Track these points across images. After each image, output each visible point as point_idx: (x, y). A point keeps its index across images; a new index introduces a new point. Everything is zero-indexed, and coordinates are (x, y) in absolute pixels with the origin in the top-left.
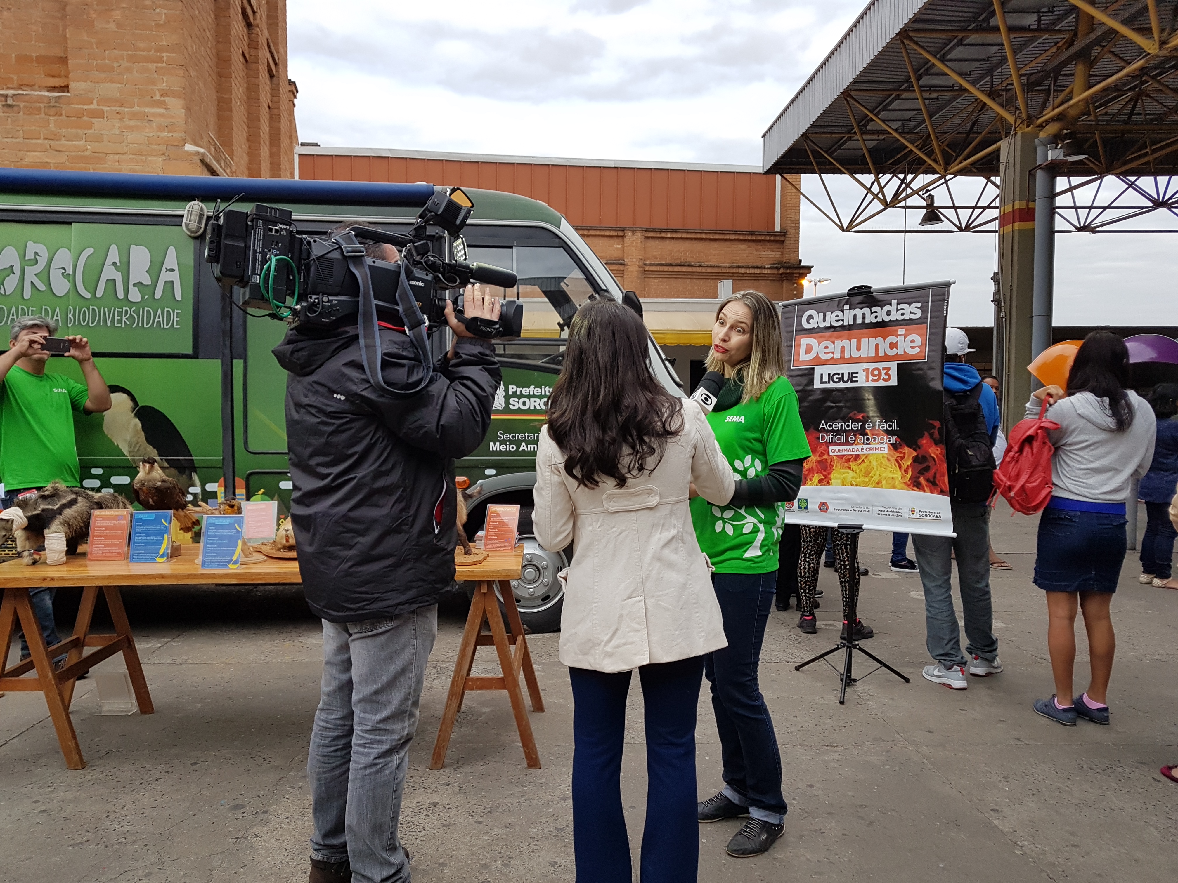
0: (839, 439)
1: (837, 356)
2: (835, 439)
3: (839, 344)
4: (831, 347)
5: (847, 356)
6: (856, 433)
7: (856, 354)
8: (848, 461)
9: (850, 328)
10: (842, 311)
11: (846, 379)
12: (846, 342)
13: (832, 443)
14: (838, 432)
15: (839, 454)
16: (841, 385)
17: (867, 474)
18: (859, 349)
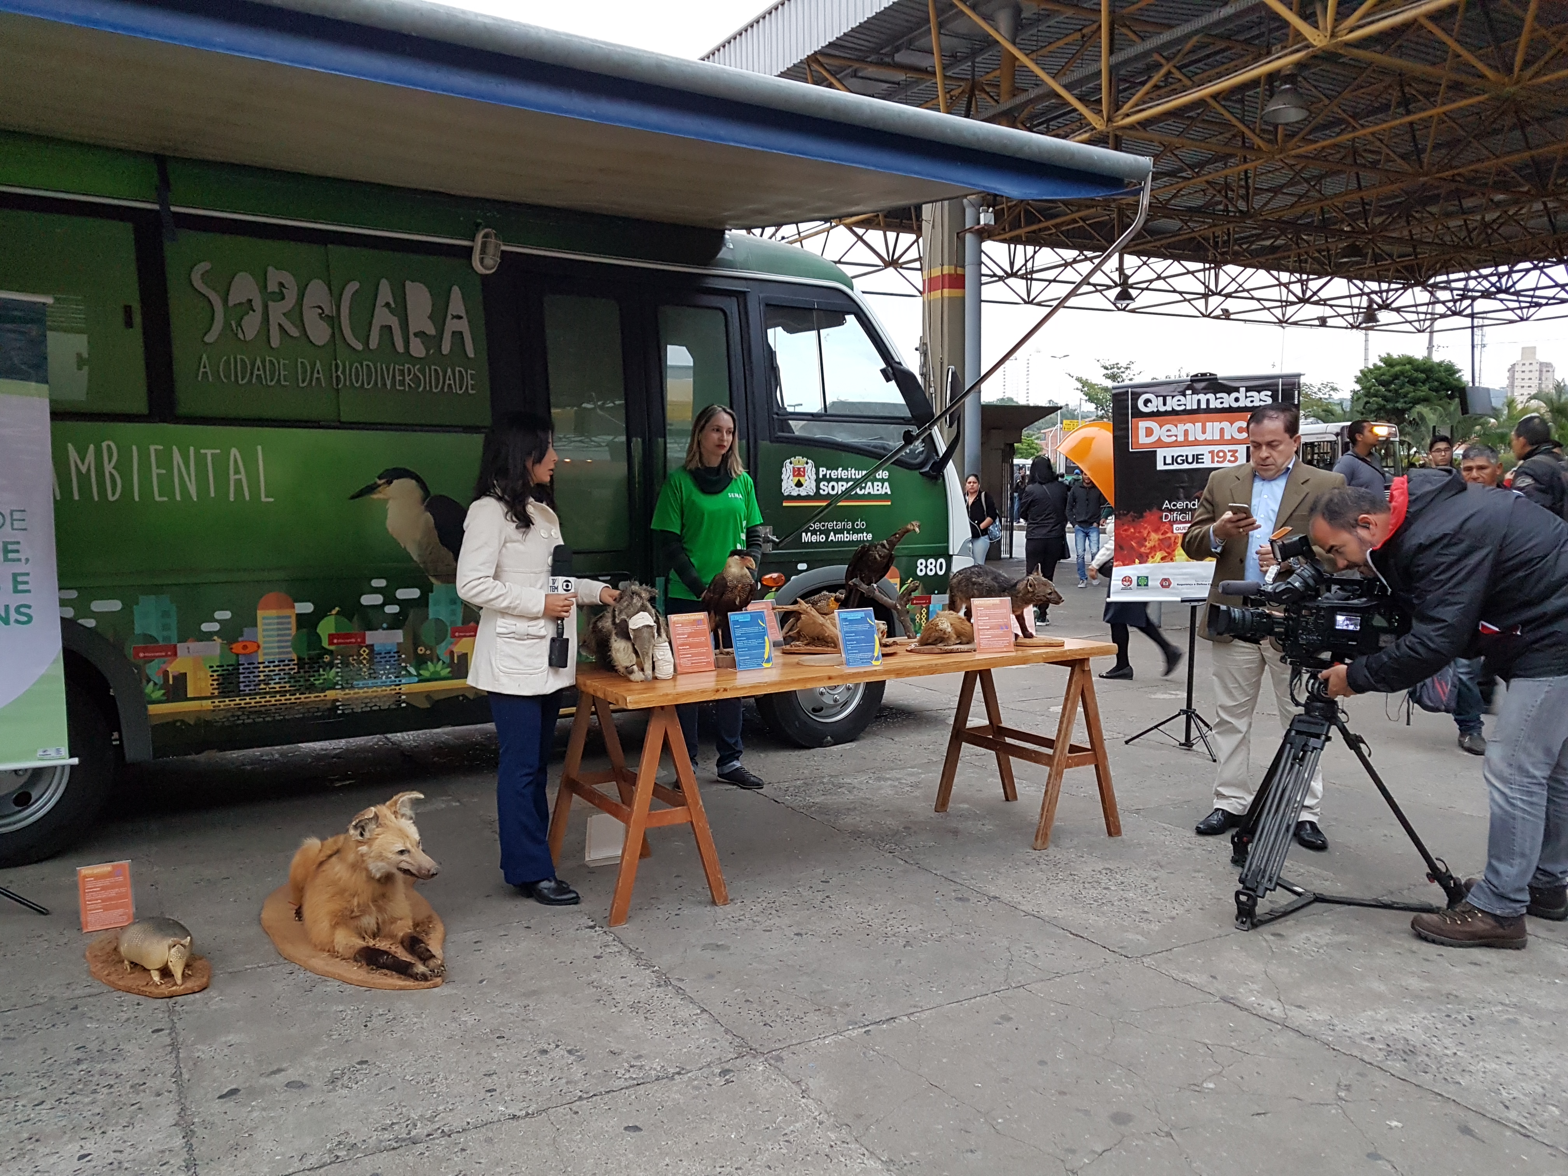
1: (1181, 438)
2: (1180, 518)
3: (1182, 427)
4: (1174, 430)
5: (1191, 438)
7: (1201, 437)
9: (1193, 412)
11: (1190, 460)
12: (1189, 426)
13: (1176, 522)
14: (1183, 511)
16: (1185, 466)
18: (1204, 432)
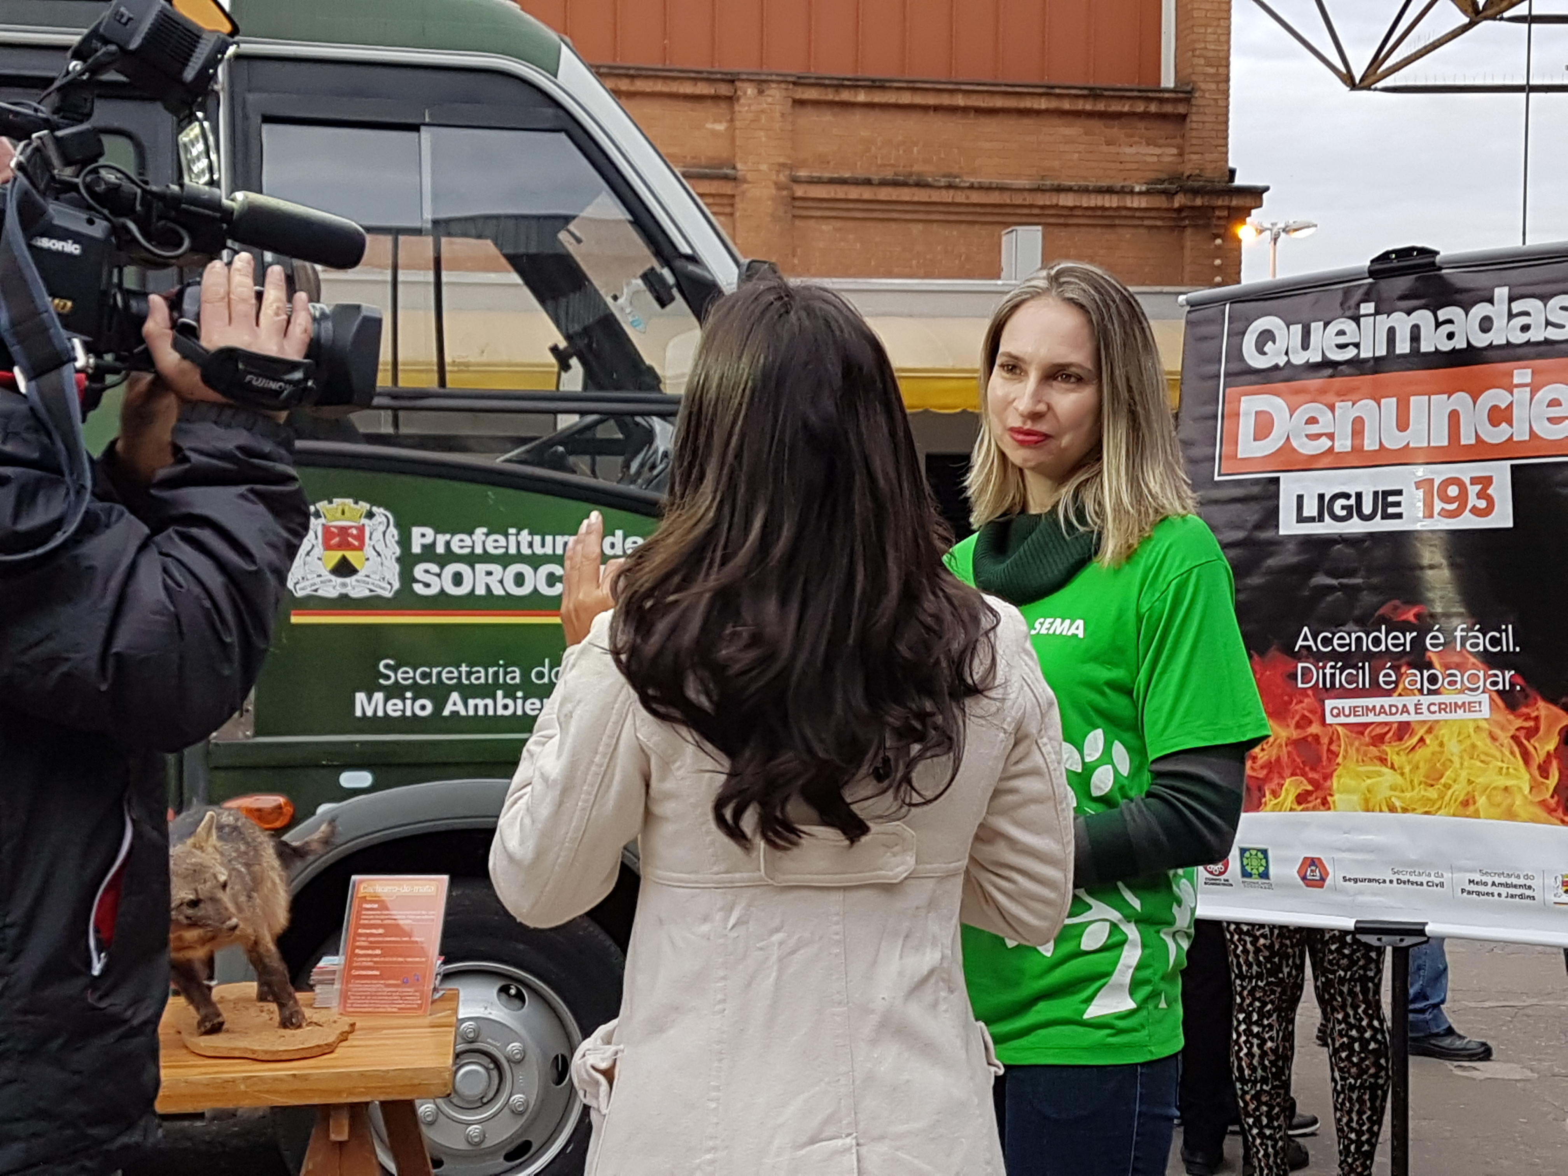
0: (1351, 679)
1: (1343, 444)
2: (1341, 679)
3: (1347, 411)
4: (1325, 421)
5: (1370, 444)
6: (1398, 660)
7: (1395, 441)
8: (1379, 740)
9: (1376, 365)
10: (1356, 319)
11: (1367, 509)
12: (1365, 407)
13: (1332, 691)
14: (1347, 660)
15: (1352, 720)
16: (1355, 527)
17: (1433, 778)
18: (1403, 424)
